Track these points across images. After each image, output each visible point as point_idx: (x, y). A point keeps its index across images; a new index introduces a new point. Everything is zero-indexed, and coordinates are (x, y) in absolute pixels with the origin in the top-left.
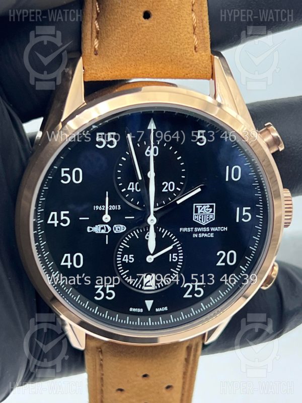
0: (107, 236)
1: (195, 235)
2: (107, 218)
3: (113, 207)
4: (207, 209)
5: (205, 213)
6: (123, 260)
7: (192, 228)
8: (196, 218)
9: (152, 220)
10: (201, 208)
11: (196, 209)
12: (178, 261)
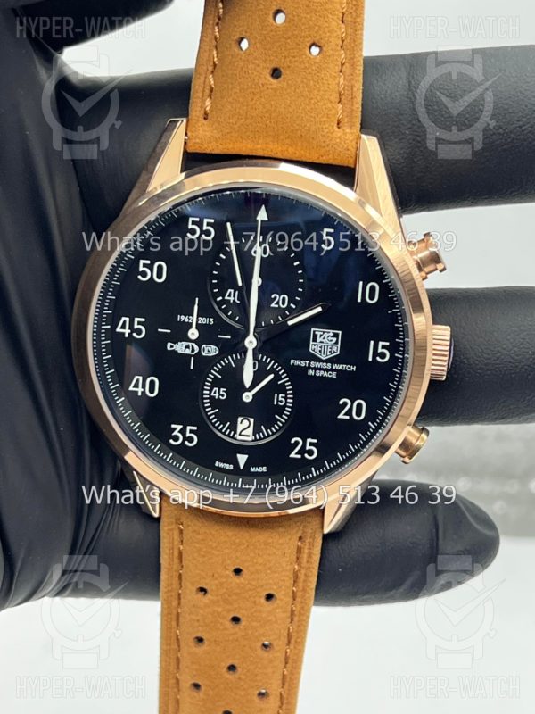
0: (192, 358)
1: (311, 372)
2: (193, 333)
3: (204, 320)
4: (330, 338)
5: (326, 343)
6: (212, 394)
7: (307, 362)
8: (313, 347)
9: (251, 342)
10: (321, 336)
11: (315, 336)
12: (285, 406)
